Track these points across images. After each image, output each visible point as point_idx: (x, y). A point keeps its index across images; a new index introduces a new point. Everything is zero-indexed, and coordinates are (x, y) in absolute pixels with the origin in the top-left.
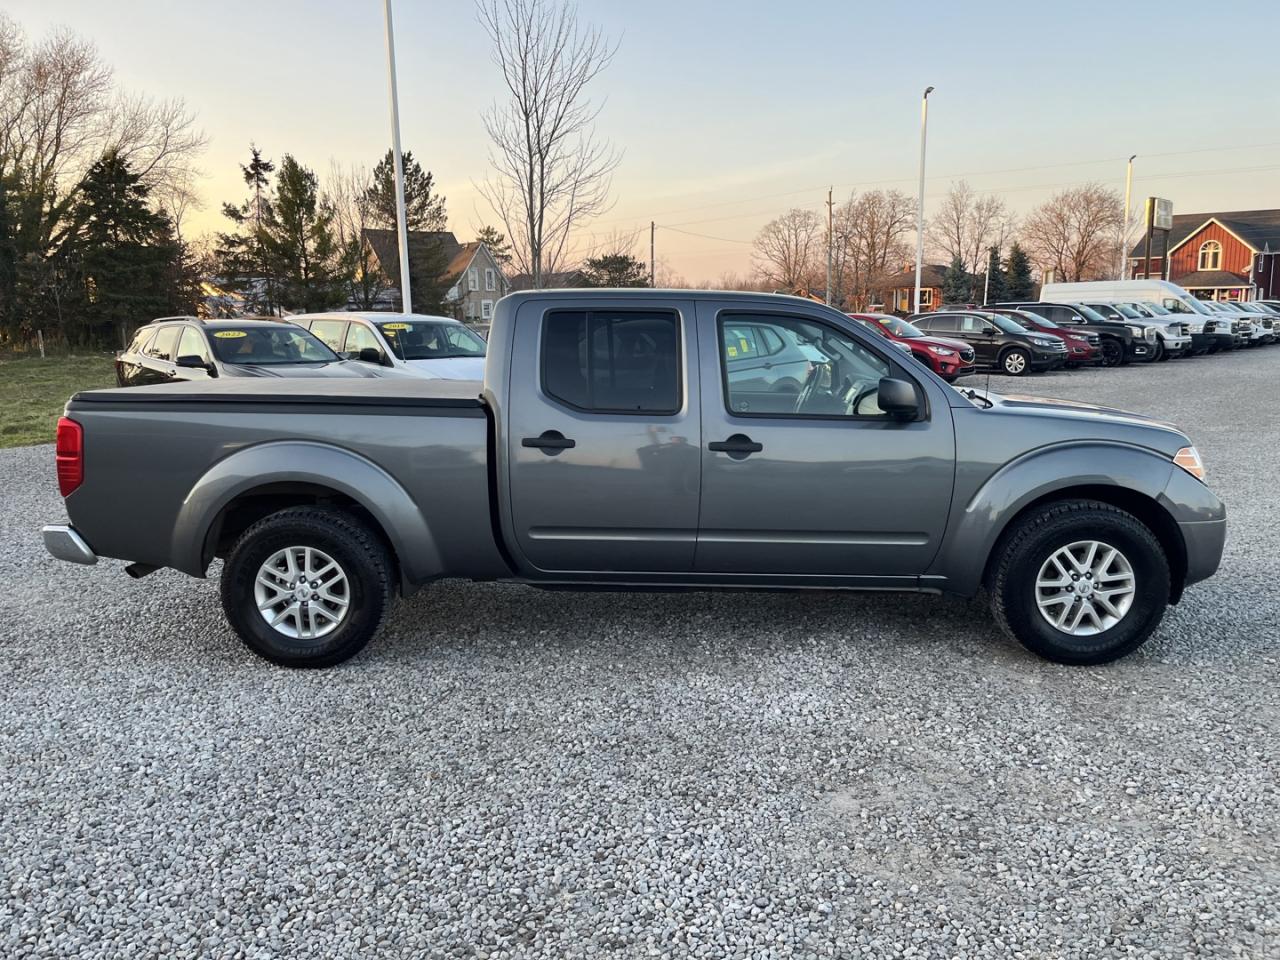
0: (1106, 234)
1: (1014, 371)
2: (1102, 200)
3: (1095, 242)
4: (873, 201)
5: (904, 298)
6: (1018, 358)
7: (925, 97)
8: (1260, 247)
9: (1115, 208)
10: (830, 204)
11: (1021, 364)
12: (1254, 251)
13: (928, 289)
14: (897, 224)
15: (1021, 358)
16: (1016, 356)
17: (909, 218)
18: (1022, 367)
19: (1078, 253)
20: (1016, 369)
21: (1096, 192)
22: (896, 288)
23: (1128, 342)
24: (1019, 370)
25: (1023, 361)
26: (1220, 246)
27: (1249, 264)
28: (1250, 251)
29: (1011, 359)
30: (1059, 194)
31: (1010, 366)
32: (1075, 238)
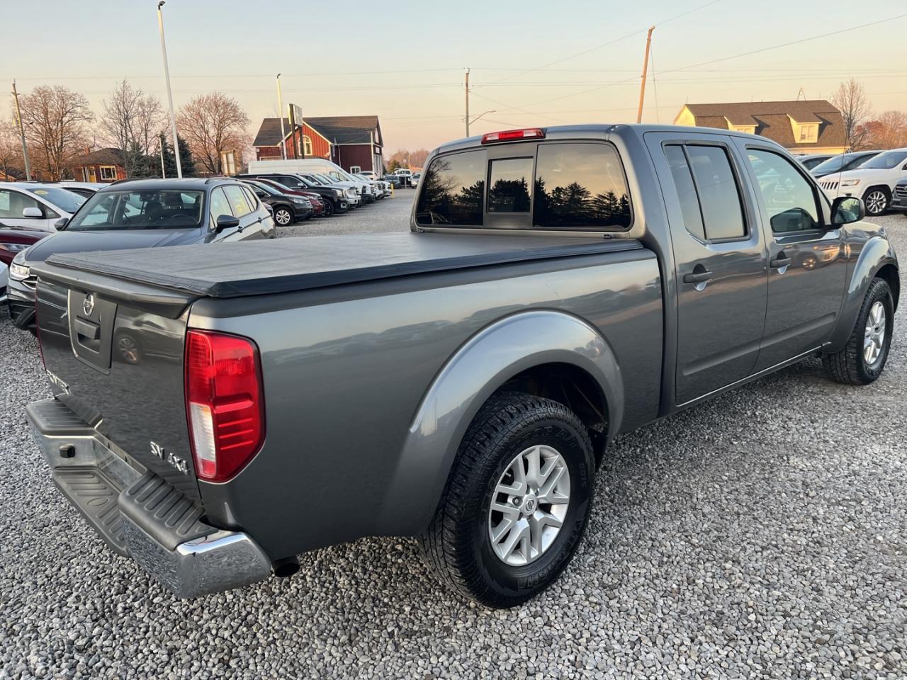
0: (232, 129)
1: (283, 223)
2: (226, 105)
3: (226, 135)
4: (44, 94)
5: (91, 174)
6: (284, 213)
7: (159, 8)
8: (333, 142)
9: (235, 111)
10: (16, 95)
11: (288, 217)
12: (330, 143)
13: (112, 167)
14: (68, 114)
15: (287, 213)
16: (283, 211)
17: (78, 110)
18: (289, 220)
19: (216, 142)
20: (284, 222)
21: (221, 99)
22: (83, 165)
23: (336, 200)
24: (287, 222)
25: (289, 215)
26: (310, 139)
27: (328, 151)
28: (327, 143)
29: (279, 214)
30: (196, 98)
31: (279, 219)
32: (213, 132)
